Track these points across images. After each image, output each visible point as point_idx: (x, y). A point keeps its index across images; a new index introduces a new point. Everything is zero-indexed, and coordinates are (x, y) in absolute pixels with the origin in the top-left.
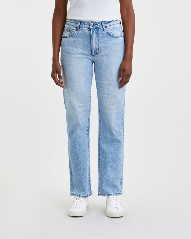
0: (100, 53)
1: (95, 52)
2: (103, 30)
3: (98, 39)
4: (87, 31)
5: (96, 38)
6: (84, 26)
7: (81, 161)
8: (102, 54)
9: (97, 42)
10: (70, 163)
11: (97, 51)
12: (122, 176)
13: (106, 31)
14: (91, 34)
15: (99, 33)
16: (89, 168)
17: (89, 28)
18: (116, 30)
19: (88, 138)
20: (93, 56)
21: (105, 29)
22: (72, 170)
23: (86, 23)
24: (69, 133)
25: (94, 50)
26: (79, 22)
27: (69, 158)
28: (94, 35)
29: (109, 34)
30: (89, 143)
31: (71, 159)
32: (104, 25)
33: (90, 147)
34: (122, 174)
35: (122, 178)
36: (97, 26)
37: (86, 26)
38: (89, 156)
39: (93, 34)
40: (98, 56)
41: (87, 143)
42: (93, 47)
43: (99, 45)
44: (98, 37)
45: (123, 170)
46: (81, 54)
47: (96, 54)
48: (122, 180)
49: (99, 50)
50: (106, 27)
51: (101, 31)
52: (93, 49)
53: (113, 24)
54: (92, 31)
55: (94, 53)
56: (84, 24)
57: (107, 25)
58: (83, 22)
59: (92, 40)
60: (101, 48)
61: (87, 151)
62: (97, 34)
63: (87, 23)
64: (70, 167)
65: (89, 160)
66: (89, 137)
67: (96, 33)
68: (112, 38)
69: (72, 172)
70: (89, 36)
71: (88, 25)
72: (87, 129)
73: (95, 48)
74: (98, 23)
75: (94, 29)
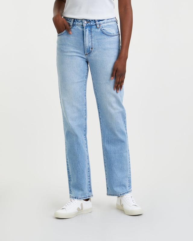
0: (94, 52)
1: (88, 50)
2: (97, 27)
3: (91, 37)
4: (80, 29)
5: (89, 36)
6: (78, 24)
7: (79, 162)
8: (96, 53)
9: (90, 40)
10: (67, 165)
11: (91, 50)
12: (130, 174)
13: (100, 29)
14: (83, 32)
15: (92, 30)
16: (89, 169)
17: (82, 25)
18: (110, 28)
19: (85, 139)
20: (86, 54)
21: (98, 26)
22: (70, 172)
23: (79, 21)
24: (66, 133)
25: (87, 49)
26: (73, 20)
27: (67, 159)
28: (87, 33)
29: (103, 33)
30: (86, 144)
31: (68, 161)
32: (97, 23)
33: (88, 148)
34: (130, 172)
35: (130, 176)
36: (90, 24)
37: (79, 23)
38: (88, 157)
39: (85, 32)
40: (92, 55)
41: (85, 144)
42: (86, 45)
43: (92, 44)
44: (91, 35)
45: (130, 168)
46: (74, 52)
47: (90, 53)
48: (130, 178)
49: (92, 48)
50: (100, 25)
51: (94, 29)
52: (86, 47)
53: (107, 21)
54: (85, 29)
55: (88, 52)
56: (78, 22)
57: (101, 22)
58: (77, 19)
59: (85, 38)
60: (94, 46)
61: (86, 151)
62: (91, 31)
63: (81, 20)
64: (68, 169)
65: (89, 161)
66: (86, 137)
67: (89, 30)
68: (105, 37)
69: (70, 174)
70: (81, 34)
71: (81, 22)
72: (84, 129)
73: (88, 46)
74: (91, 21)
75: (87, 26)
